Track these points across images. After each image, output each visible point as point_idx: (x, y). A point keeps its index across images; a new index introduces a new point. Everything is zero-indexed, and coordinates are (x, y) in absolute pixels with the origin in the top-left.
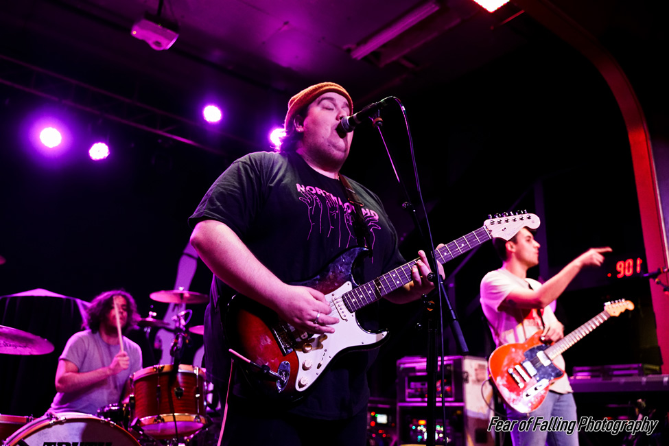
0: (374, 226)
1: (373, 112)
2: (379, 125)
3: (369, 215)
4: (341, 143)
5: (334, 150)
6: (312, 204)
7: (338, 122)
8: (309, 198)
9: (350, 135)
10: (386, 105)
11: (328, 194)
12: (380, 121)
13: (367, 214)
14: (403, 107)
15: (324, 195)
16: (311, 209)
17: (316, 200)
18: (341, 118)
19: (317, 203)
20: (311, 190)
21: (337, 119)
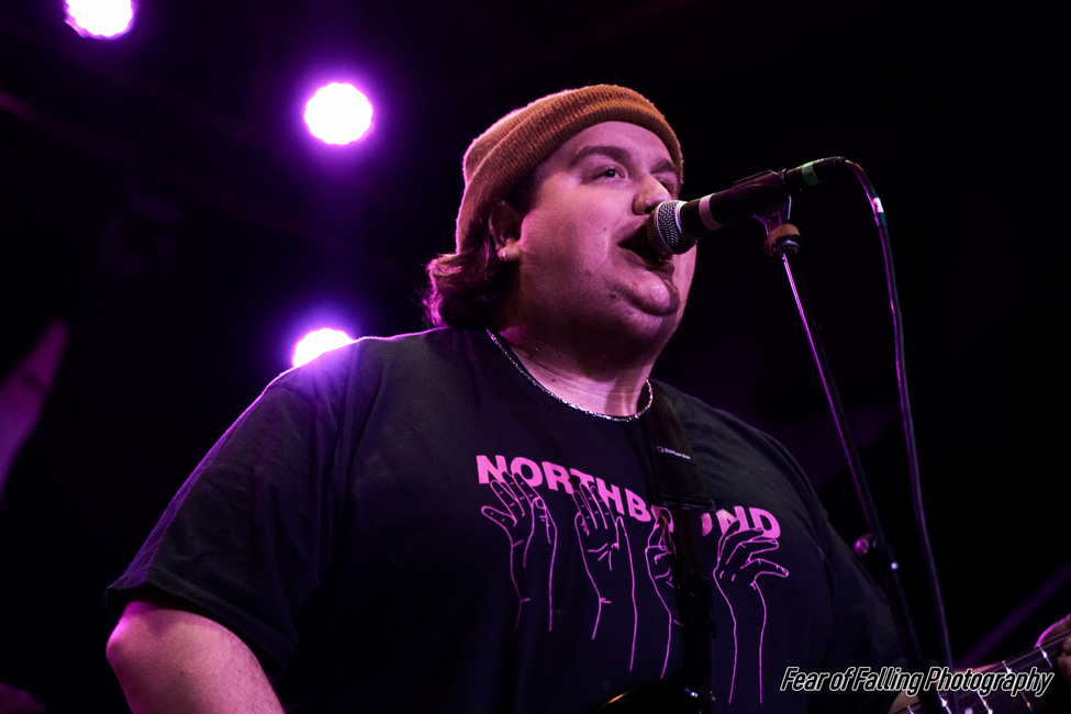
0: (765, 567)
1: (768, 200)
2: (788, 251)
3: (744, 527)
4: (653, 287)
5: (633, 309)
6: (520, 532)
7: (640, 220)
8: (516, 510)
9: (685, 264)
10: (815, 181)
11: (585, 479)
12: (793, 238)
13: (736, 525)
14: (877, 201)
15: (569, 489)
16: (519, 550)
17: (539, 512)
18: (650, 209)
19: (540, 525)
20: (527, 471)
21: (635, 210)
